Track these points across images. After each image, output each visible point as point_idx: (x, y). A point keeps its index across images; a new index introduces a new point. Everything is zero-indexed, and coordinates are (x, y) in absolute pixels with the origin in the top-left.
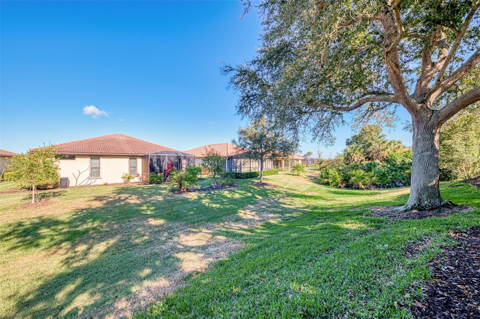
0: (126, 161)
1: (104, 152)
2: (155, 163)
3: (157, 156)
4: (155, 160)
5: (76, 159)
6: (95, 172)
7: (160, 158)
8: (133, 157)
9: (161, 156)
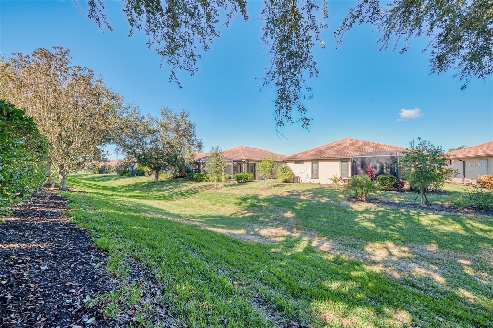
0: (338, 164)
1: (322, 157)
2: (359, 165)
3: (362, 158)
4: (358, 163)
5: (304, 163)
6: (315, 173)
7: (365, 160)
8: (343, 160)
9: (367, 157)
